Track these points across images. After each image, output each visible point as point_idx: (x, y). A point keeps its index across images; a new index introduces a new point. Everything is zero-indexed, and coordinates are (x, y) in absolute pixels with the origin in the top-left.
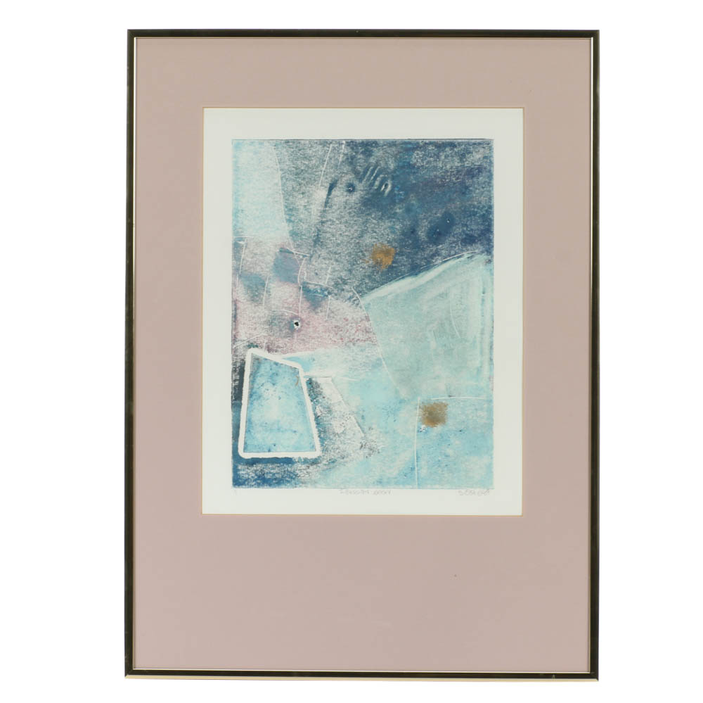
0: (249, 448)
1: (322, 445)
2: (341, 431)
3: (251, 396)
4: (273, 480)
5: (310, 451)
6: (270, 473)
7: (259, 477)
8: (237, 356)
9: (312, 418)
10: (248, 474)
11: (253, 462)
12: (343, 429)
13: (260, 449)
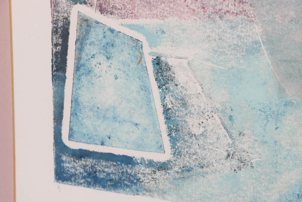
0: (75, 136)
1: (173, 147)
2: (201, 133)
3: (77, 68)
4: (107, 181)
5: (156, 152)
6: (104, 172)
7: (89, 174)
8: (58, 12)
9: (160, 110)
10: (74, 167)
11: (81, 154)
12: (202, 130)
13: (90, 140)
